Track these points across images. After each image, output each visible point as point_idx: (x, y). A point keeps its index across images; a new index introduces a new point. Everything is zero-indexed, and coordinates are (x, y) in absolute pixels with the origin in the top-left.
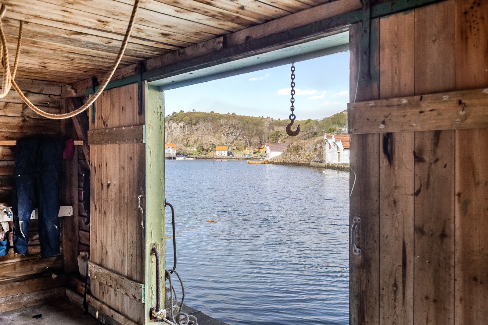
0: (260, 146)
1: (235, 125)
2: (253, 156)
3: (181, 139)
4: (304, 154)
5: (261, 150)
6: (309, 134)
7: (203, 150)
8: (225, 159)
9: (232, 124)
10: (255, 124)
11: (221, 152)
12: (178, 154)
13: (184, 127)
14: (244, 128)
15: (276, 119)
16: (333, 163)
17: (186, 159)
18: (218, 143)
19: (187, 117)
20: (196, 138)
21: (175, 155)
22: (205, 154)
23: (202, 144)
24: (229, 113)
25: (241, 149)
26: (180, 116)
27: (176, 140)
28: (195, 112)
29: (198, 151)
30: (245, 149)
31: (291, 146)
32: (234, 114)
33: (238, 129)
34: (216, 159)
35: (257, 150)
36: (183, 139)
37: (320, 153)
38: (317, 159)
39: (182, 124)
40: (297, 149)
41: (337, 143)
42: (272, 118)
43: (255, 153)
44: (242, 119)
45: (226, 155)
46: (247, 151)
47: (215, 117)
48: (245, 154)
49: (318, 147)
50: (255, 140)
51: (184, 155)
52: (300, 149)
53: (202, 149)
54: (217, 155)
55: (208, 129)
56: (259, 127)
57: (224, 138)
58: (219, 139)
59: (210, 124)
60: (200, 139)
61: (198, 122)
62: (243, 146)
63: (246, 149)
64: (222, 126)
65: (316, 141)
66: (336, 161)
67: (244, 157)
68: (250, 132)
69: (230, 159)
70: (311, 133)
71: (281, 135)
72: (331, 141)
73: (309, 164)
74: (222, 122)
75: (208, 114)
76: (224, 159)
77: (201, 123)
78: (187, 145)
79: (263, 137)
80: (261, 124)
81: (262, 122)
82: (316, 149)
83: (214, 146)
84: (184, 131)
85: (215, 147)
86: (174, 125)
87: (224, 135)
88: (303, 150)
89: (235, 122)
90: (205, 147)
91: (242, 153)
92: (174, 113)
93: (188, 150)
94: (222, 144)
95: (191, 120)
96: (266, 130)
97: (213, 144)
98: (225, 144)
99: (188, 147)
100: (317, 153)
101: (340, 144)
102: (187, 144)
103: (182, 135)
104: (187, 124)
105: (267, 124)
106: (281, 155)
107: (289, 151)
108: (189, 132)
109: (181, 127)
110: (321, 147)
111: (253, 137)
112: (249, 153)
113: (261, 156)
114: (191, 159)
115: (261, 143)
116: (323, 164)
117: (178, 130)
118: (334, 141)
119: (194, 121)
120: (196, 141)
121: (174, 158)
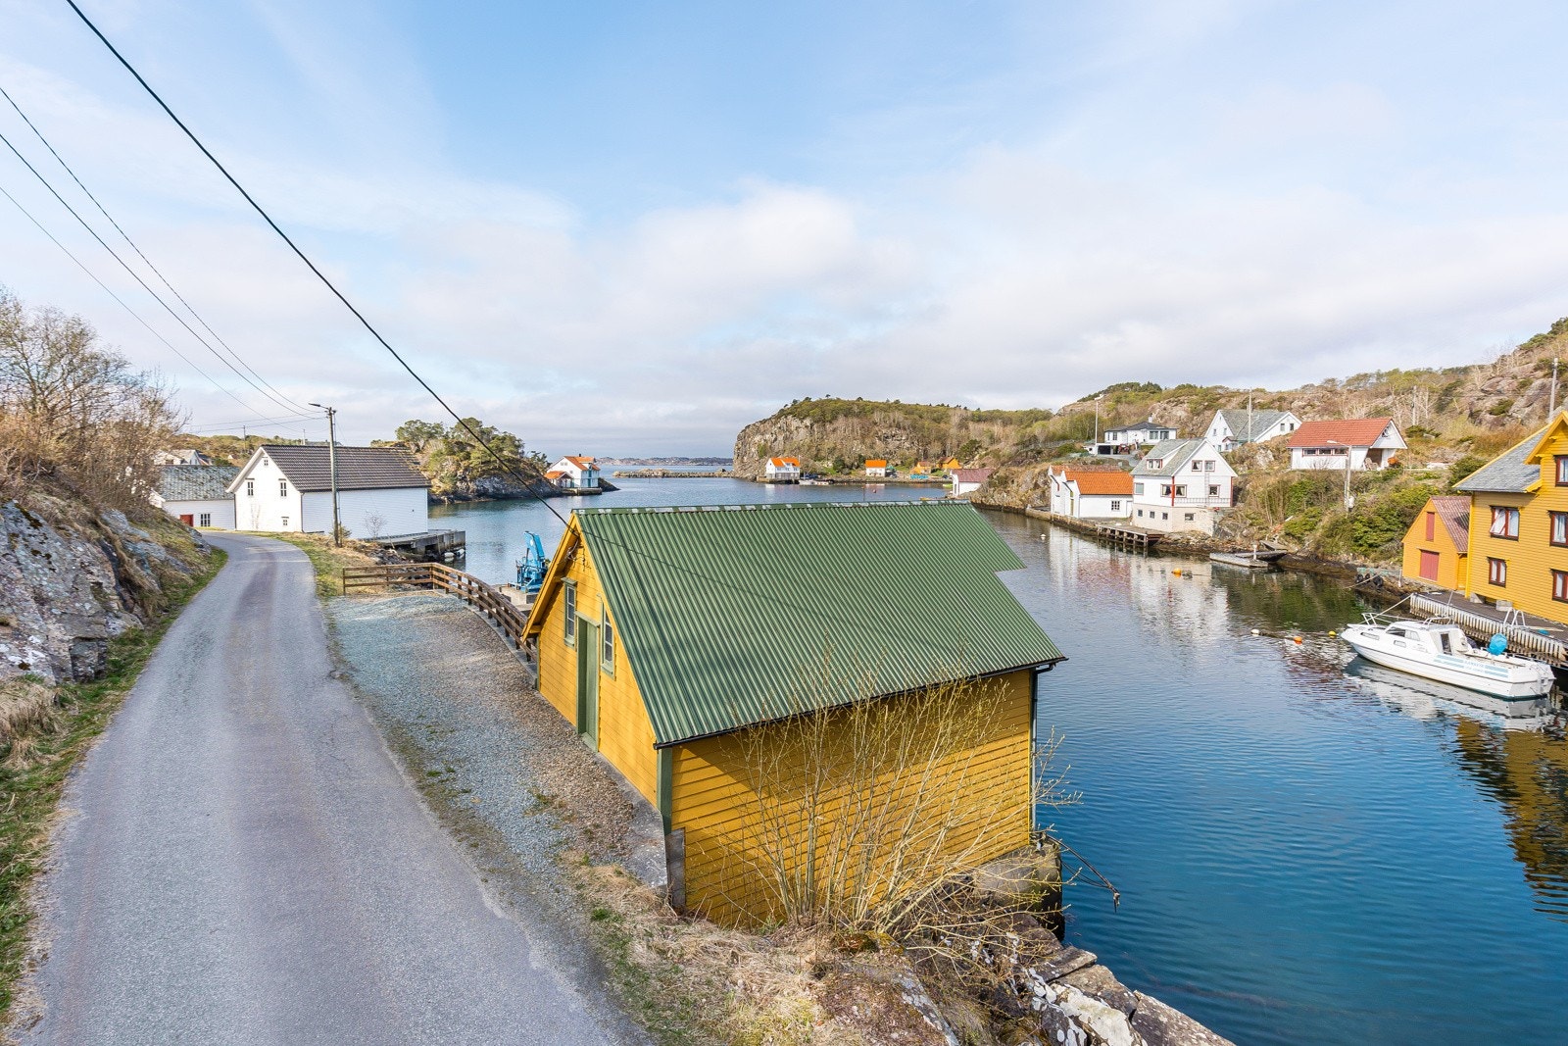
0: (943, 460)
1: (898, 423)
2: (931, 477)
3: (806, 448)
4: (1017, 492)
5: (945, 466)
6: (1027, 452)
7: (844, 466)
8: (881, 482)
9: (894, 421)
10: (934, 420)
11: (874, 469)
12: (802, 475)
13: (812, 425)
14: (914, 428)
15: (973, 409)
16: (1063, 515)
17: (816, 483)
18: (870, 453)
19: (817, 410)
20: (832, 445)
21: (797, 476)
22: (847, 474)
23: (842, 455)
24: (888, 401)
25: (910, 464)
26: (804, 407)
27: (799, 448)
28: (831, 400)
29: (835, 468)
30: (916, 465)
31: (995, 477)
32: (897, 402)
33: (905, 429)
34: (865, 482)
35: (938, 466)
36: (810, 448)
37: (1044, 492)
38: (1039, 502)
39: (807, 422)
40: (1004, 482)
41: (1069, 485)
42: (965, 408)
43: (933, 471)
44: (910, 410)
45: (883, 475)
46: (919, 468)
47: (864, 409)
48: (916, 474)
49: (1040, 481)
50: (935, 448)
51: (813, 476)
52: (1010, 482)
53: (841, 465)
54: (868, 474)
55: (853, 431)
56: (942, 425)
57: (879, 445)
58: (872, 447)
59: (856, 420)
60: (839, 447)
61: (835, 418)
62: (913, 458)
63: (919, 465)
64: (876, 424)
65: (1037, 471)
66: (1068, 513)
67: (915, 480)
68: (926, 434)
69: (890, 482)
70: (1032, 451)
71: (980, 447)
72: (1062, 478)
73: (1024, 510)
74: (877, 417)
75: (853, 403)
76: (879, 482)
77: (841, 419)
78: (817, 458)
79: (949, 442)
80: (945, 419)
81: (948, 416)
82: (1036, 486)
83: (862, 460)
84: (811, 435)
85: (864, 462)
86: (795, 423)
87: (880, 439)
88: (1015, 484)
89: (899, 416)
90: (847, 461)
91: (911, 471)
92: (795, 402)
93: (819, 465)
94: (876, 456)
95: (824, 415)
96: (953, 431)
97: (860, 456)
98: (881, 455)
99: (819, 460)
100: (1039, 491)
101: (1074, 486)
102: (816, 456)
103: (808, 440)
104: (817, 422)
105: (955, 420)
106: (978, 490)
107: (991, 484)
108: (820, 435)
109: (806, 427)
110: (1045, 483)
111: (930, 443)
112: (923, 472)
113: (945, 477)
114: (823, 483)
115: (944, 452)
116: (1046, 515)
117: (802, 431)
118: (1065, 481)
119: (829, 417)
120: (832, 451)
121: (797, 482)
